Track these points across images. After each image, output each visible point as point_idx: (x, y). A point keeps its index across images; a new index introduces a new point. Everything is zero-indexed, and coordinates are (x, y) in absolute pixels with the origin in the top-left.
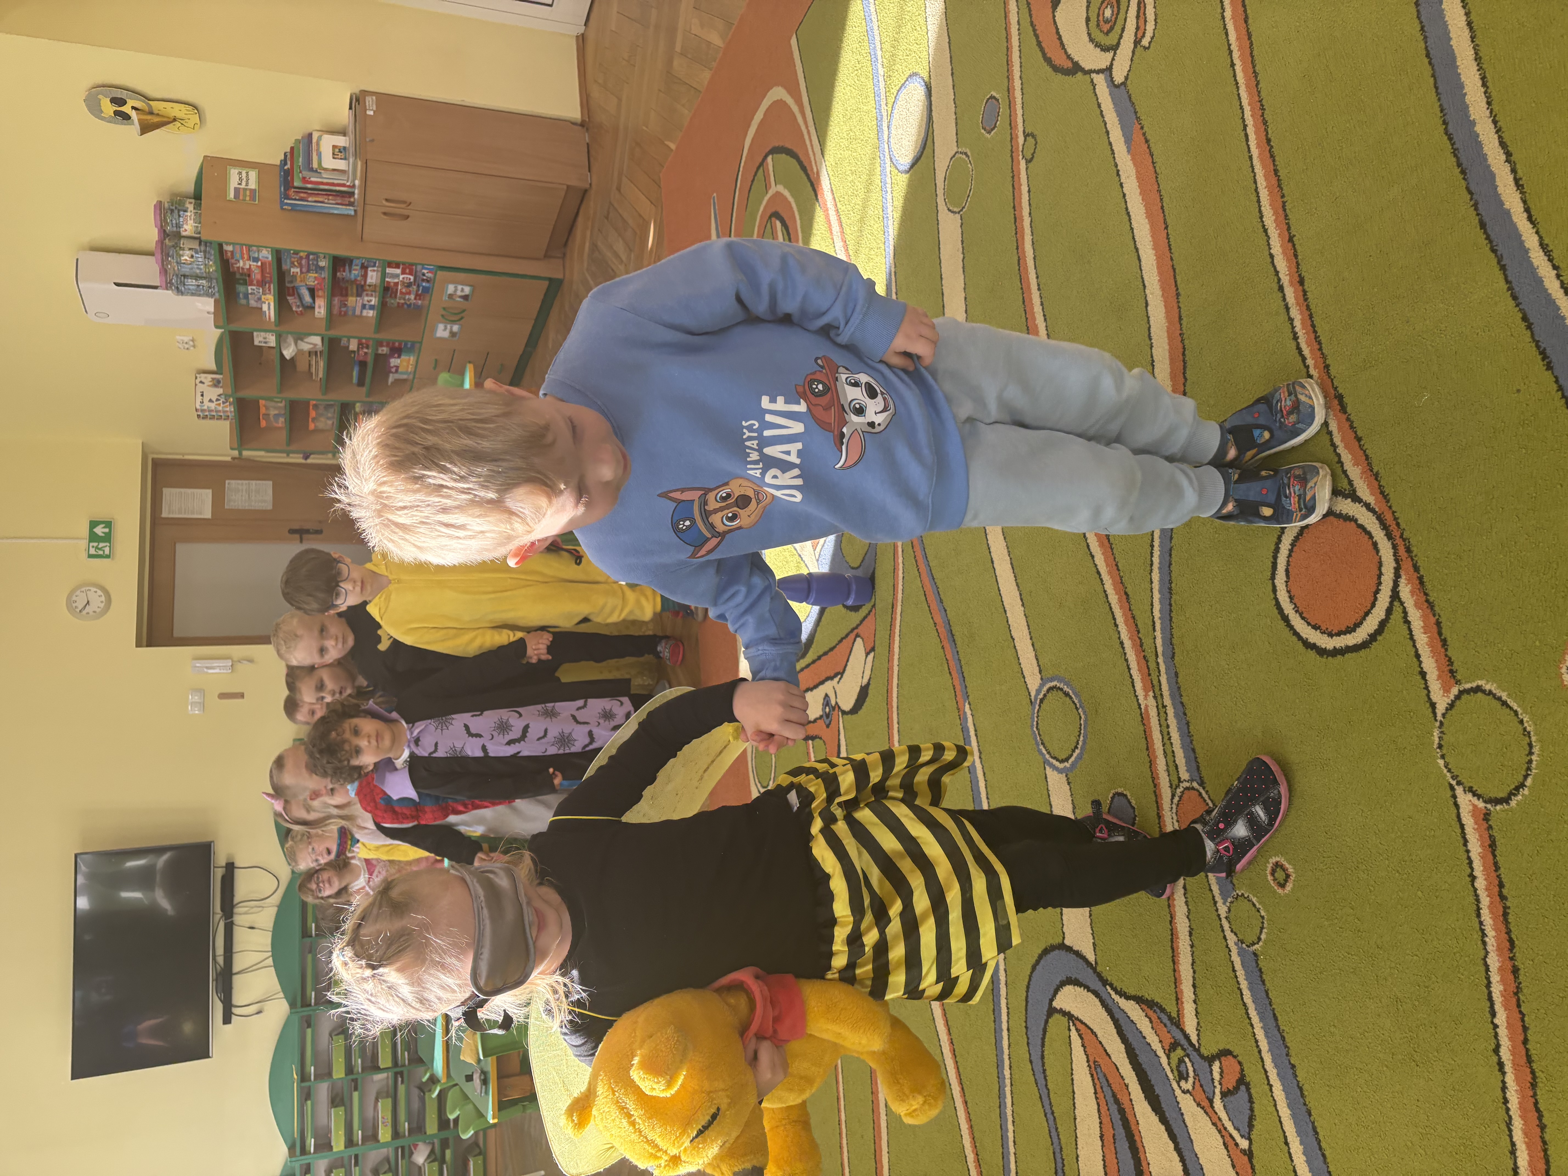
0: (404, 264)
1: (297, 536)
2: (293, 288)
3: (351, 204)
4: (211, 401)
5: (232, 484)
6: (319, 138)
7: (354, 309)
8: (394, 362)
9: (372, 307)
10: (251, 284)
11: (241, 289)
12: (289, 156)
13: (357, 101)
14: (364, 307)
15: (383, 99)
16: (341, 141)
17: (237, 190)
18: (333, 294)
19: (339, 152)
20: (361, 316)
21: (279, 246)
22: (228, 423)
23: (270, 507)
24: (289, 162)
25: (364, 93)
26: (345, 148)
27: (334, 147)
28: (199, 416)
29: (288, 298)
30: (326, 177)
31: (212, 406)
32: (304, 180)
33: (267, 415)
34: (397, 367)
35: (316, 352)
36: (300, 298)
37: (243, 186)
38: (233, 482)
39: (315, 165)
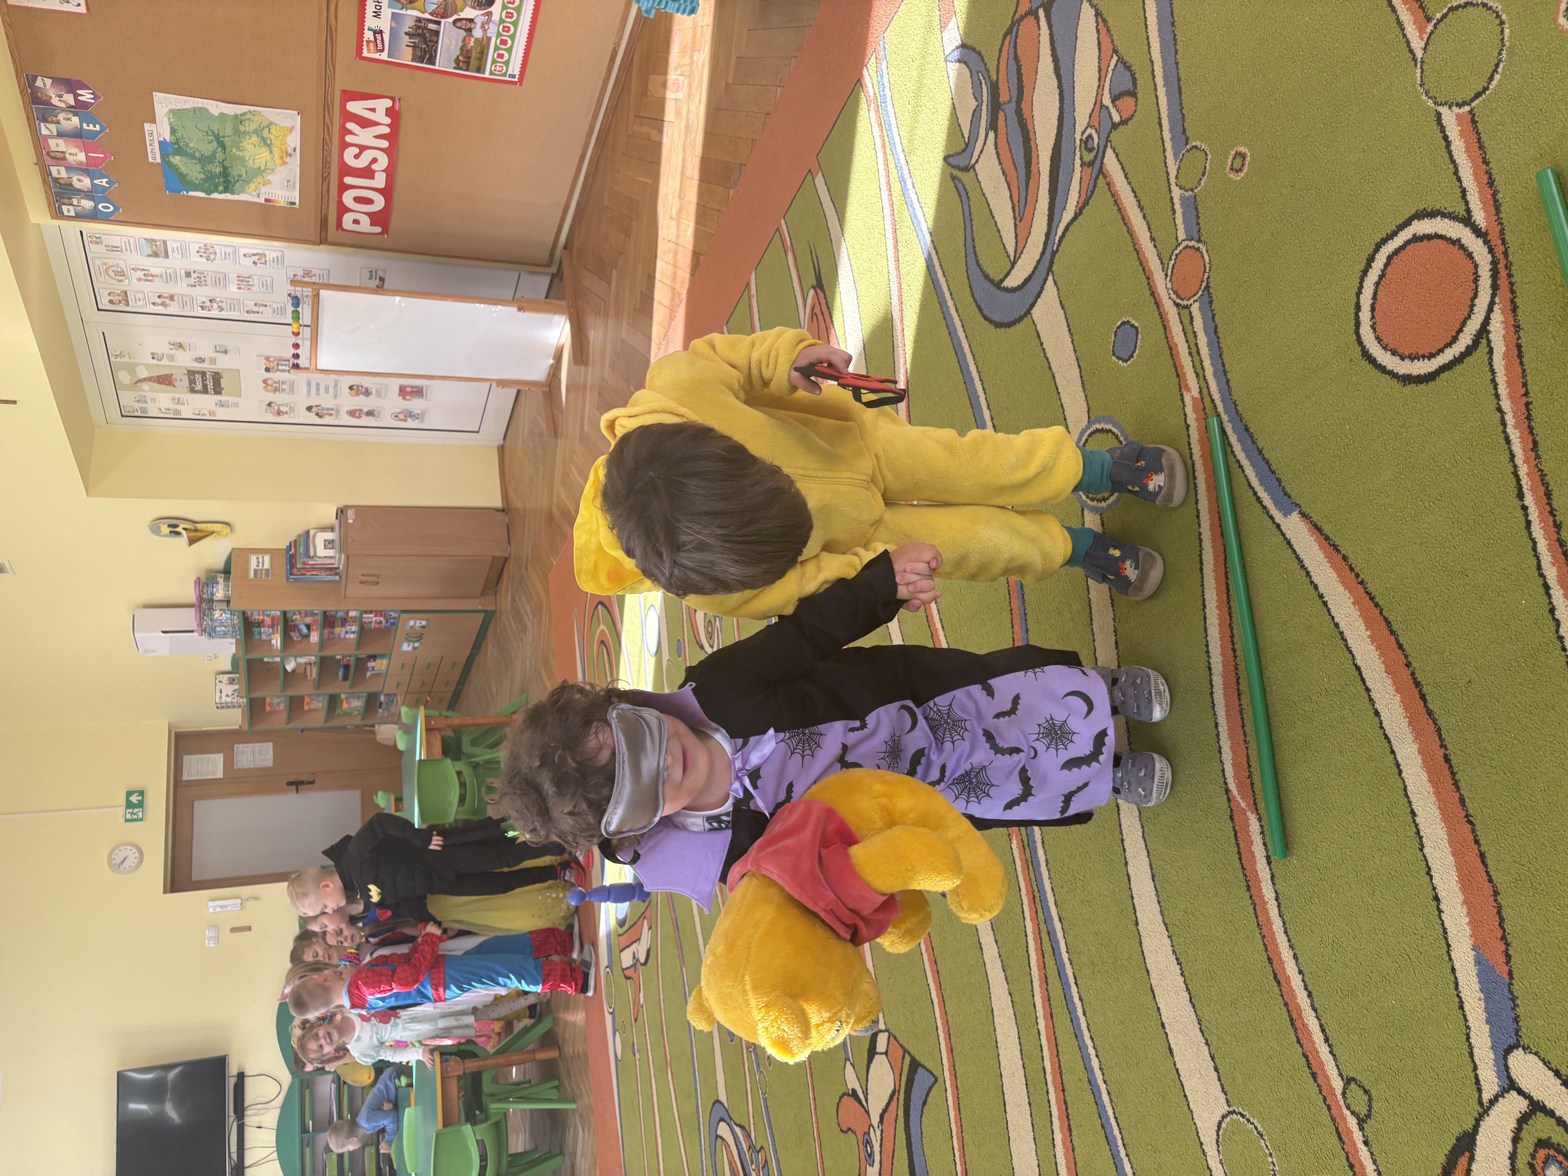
0: (376, 611)
1: (294, 787)
2: (294, 625)
3: (337, 574)
4: (227, 696)
5: (239, 748)
6: (314, 536)
7: (339, 635)
8: (371, 664)
9: (353, 633)
10: (264, 626)
11: (256, 630)
12: (293, 544)
13: (341, 512)
14: (347, 632)
15: (360, 510)
16: (330, 536)
17: (256, 571)
18: (324, 627)
19: (329, 544)
20: (345, 638)
21: (285, 609)
22: (240, 710)
23: (271, 765)
24: (293, 549)
25: (347, 507)
26: (333, 541)
27: (325, 541)
28: (217, 707)
29: (292, 634)
30: (319, 561)
31: (229, 699)
32: (304, 563)
33: (271, 704)
34: (373, 668)
35: (310, 664)
36: (299, 631)
37: (260, 567)
38: (241, 746)
39: (312, 554)
